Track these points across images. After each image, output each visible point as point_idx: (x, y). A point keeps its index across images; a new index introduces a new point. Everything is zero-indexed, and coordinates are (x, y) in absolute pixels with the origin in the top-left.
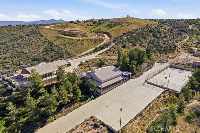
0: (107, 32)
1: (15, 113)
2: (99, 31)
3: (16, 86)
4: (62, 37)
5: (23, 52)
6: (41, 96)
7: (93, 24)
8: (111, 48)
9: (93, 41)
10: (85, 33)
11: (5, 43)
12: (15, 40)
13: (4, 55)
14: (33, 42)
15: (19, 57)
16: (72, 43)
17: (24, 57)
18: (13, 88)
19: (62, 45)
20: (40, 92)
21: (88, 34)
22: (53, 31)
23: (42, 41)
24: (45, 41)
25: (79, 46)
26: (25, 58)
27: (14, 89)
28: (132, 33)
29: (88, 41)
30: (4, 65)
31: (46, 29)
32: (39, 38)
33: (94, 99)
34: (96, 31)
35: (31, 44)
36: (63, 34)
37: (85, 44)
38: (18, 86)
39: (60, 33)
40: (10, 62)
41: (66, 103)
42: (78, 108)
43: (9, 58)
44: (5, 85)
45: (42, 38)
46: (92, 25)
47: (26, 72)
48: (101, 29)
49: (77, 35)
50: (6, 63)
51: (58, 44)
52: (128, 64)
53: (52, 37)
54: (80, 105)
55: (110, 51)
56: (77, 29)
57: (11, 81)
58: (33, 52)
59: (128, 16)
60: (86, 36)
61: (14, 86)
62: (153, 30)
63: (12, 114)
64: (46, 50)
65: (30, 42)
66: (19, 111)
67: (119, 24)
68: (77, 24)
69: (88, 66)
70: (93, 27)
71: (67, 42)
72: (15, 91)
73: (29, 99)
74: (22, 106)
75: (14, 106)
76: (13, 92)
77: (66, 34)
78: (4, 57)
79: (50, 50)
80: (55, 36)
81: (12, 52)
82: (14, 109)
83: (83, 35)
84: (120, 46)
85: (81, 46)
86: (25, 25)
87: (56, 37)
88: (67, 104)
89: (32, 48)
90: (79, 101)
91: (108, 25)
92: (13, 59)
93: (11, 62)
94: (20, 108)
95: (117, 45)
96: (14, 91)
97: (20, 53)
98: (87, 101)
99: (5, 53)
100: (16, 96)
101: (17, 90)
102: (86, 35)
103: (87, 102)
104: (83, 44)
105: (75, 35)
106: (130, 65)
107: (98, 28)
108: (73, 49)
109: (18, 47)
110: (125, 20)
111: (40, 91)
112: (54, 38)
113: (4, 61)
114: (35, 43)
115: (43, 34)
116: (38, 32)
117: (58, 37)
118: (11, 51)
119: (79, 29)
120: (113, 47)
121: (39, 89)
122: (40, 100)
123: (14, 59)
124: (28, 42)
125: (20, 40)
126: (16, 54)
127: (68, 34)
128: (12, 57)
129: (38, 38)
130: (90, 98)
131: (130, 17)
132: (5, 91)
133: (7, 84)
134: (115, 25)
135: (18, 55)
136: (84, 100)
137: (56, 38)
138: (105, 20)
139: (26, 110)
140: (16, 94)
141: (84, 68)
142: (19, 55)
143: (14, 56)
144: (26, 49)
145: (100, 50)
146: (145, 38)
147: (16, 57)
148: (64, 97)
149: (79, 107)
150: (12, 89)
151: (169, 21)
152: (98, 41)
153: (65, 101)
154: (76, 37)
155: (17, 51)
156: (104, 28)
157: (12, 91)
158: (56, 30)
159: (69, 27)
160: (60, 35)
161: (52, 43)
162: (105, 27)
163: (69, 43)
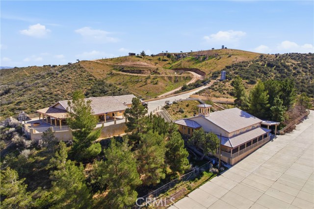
0: (194, 69)
1: (22, 204)
2: (179, 67)
3: (32, 137)
4: (119, 74)
5: (51, 94)
6: (92, 162)
7: (167, 59)
8: (213, 86)
9: (172, 80)
10: (157, 69)
11: (22, 83)
12: (39, 79)
13: (17, 99)
14: (69, 79)
15: (44, 100)
16: (137, 82)
17: (52, 101)
18: (24, 140)
19: (120, 84)
20: (89, 152)
21: (161, 70)
22: (102, 66)
23: (85, 79)
24: (89, 79)
25: (150, 86)
26: (54, 102)
27: (28, 143)
28: (241, 66)
29: (164, 79)
30: (15, 114)
31: (92, 63)
32: (80, 75)
33: (218, 174)
34: (175, 67)
35: (67, 82)
36: (120, 70)
37: (160, 84)
38: (37, 138)
39: (114, 69)
40: (26, 109)
41: (158, 182)
42: (186, 195)
43: (25, 102)
44: (8, 135)
45: (84, 74)
46: (165, 60)
47: (57, 110)
48: (182, 64)
49: (144, 71)
50: (20, 109)
51: (113, 83)
52: (269, 105)
53: (102, 73)
54: (191, 190)
55: (213, 89)
56: (143, 63)
57: (23, 126)
58: (68, 94)
59: (223, 46)
60: (159, 74)
61: (28, 137)
62: (274, 64)
63: (14, 206)
64: (92, 91)
65: (65, 79)
66: (34, 198)
67: (211, 57)
68: (141, 58)
69: (180, 111)
70: (167, 62)
71: (129, 81)
72: (30, 148)
73: (63, 165)
74: (42, 187)
75: (21, 182)
76: (23, 150)
77: (125, 69)
78: (16, 102)
79: (99, 91)
80: (105, 72)
81: (32, 94)
82: (18, 193)
83: (154, 71)
84: (227, 83)
85: (154, 86)
86: (56, 66)
87: (109, 74)
88: (159, 185)
89: (67, 88)
90: (184, 179)
91: (193, 59)
92: (32, 105)
93: (28, 109)
94: (36, 192)
95: (223, 82)
96: (27, 149)
97: (46, 95)
98: (203, 178)
99: (21, 96)
100: (31, 160)
101: (35, 145)
102: (158, 71)
103: (204, 183)
104: (156, 84)
105: (140, 71)
106: (271, 107)
107: (176, 63)
108: (140, 90)
109: (43, 86)
110: (220, 51)
111: (90, 149)
112: (105, 76)
113: (16, 106)
114: (73, 81)
115: (87, 69)
116: (79, 67)
117: (112, 74)
118: (31, 92)
119: (146, 64)
120: (216, 85)
121: (88, 144)
122: (89, 172)
123: (35, 104)
124: (61, 80)
125: (47, 79)
126: (40, 95)
127: (129, 69)
128: (31, 101)
129: (78, 74)
130: (208, 171)
131: (226, 48)
132: (5, 148)
133: (11, 133)
134: (204, 59)
135: (43, 98)
136: (194, 176)
137: (108, 76)
138: (185, 54)
139: (52, 198)
140: (30, 156)
141: (174, 114)
142: (45, 98)
143: (35, 100)
144: (57, 89)
145: (194, 89)
146: (265, 74)
147: (38, 101)
148: (153, 166)
149: (189, 193)
150: (23, 142)
151: (289, 56)
152: (182, 79)
153: (156, 176)
154: (143, 73)
155: (41, 92)
156: (186, 63)
157: (22, 146)
158: (107, 65)
159: (128, 61)
160: (114, 72)
161: (102, 81)
162: (188, 61)
163: (131, 82)
